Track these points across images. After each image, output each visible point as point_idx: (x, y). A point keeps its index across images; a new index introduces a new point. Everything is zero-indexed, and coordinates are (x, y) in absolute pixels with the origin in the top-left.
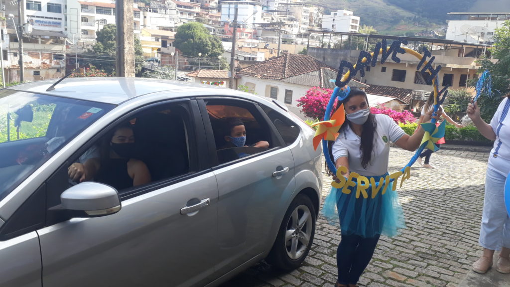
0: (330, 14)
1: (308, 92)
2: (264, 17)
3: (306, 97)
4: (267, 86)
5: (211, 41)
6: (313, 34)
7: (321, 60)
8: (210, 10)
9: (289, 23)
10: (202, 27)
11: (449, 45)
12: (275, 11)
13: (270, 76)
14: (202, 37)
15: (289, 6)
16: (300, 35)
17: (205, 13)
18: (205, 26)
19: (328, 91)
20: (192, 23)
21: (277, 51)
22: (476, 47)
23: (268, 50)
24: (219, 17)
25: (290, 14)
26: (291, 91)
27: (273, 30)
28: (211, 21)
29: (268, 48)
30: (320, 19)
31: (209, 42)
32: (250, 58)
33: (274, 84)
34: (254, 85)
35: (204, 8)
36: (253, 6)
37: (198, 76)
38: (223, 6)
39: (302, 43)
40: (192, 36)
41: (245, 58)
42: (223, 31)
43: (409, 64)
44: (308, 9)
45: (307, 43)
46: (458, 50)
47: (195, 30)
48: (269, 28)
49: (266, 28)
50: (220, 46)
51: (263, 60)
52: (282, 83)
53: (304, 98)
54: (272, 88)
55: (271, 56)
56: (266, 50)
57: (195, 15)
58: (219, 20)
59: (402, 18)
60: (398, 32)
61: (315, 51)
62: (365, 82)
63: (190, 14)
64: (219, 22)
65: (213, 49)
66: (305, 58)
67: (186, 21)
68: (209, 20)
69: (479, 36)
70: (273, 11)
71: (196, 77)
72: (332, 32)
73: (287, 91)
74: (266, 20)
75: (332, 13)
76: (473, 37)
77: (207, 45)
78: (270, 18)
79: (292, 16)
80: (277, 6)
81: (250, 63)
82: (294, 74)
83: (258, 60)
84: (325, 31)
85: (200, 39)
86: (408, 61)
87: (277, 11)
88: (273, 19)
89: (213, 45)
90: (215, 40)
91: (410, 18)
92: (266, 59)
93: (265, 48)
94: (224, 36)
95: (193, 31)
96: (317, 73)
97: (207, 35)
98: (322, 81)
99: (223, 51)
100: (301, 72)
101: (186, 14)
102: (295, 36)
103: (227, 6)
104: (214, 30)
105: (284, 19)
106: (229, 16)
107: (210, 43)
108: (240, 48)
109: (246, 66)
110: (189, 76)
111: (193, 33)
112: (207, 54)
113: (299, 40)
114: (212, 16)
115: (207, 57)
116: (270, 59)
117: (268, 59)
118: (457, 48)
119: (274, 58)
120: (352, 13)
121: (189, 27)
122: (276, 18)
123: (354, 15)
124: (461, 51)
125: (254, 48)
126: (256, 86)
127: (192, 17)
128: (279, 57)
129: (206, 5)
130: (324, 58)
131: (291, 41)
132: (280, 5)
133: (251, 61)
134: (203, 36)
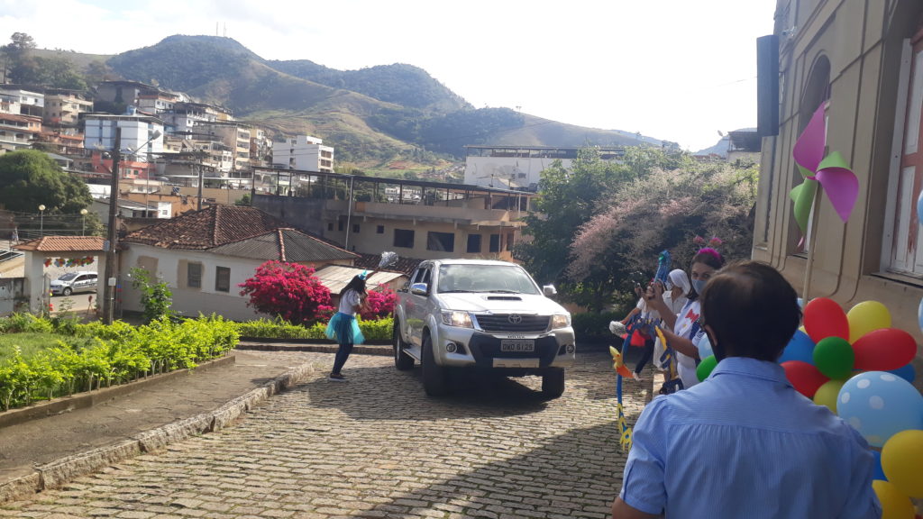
0: (285, 142)
1: (259, 270)
2: (169, 143)
3: (255, 278)
4: (181, 262)
5: (65, 184)
6: (258, 172)
7: (277, 215)
8: (62, 129)
9: (215, 153)
10: (46, 159)
11: (470, 192)
12: (189, 133)
13: (186, 245)
14: (47, 177)
15: (213, 126)
16: (234, 174)
17: (52, 133)
18: (52, 156)
19: (293, 266)
20: (25, 151)
21: (196, 200)
22: (507, 195)
23: (179, 199)
24: (80, 141)
25: (217, 138)
26: (228, 270)
27: (188, 165)
28: (64, 149)
29: (178, 194)
30: (269, 148)
31: (61, 184)
32: (144, 212)
33: (193, 257)
34: (155, 261)
35: (49, 126)
36: (146, 125)
37: (39, 248)
38: (88, 122)
39: (241, 187)
40: (27, 175)
41: (135, 212)
42: (90, 165)
43: (417, 221)
44: (247, 131)
45: (249, 187)
46: (483, 200)
47: (32, 164)
48: (178, 161)
49: (173, 161)
50: (85, 192)
51: (169, 216)
52: (208, 256)
53: (252, 280)
54: (191, 266)
55: (186, 209)
56: (174, 198)
57: (31, 137)
58: (81, 145)
59: (397, 150)
60: (392, 172)
61: (267, 200)
62: (353, 250)
63: (21, 135)
64: (81, 150)
65: (69, 197)
66: (249, 213)
67: (13, 148)
68: (60, 147)
69: (510, 180)
70: (185, 134)
71: (35, 252)
72: (291, 170)
73: (219, 269)
74: (172, 148)
75: (289, 141)
76: (502, 180)
77: (57, 190)
78: (180, 144)
79: (221, 143)
80: (191, 125)
81: (146, 222)
82: (232, 239)
83: (160, 216)
84: (280, 169)
85: (42, 179)
86: (416, 217)
87: (192, 134)
88: (184, 146)
89: (70, 191)
90: (74, 181)
91: (408, 151)
92: (176, 214)
93: (173, 194)
94: (91, 175)
95: (26, 165)
96: (272, 238)
97: (56, 172)
98: (283, 250)
99: (89, 200)
100: (244, 236)
101: (12, 135)
102: (226, 175)
103: (97, 122)
104: (71, 164)
105: (206, 147)
106: (100, 140)
107: (62, 187)
108: (126, 195)
109: (137, 227)
110: (20, 250)
111: (26, 169)
112: (56, 208)
113: (235, 182)
114: (66, 140)
115: (57, 212)
116: (184, 214)
117: (179, 214)
118: (481, 196)
119: (192, 211)
120: (320, 141)
121: (18, 159)
122: (191, 144)
123: (324, 144)
124: (487, 201)
125: (152, 194)
126: (159, 262)
127: (24, 142)
128: (200, 210)
129: (54, 119)
130: (283, 213)
131: (221, 183)
132: (197, 124)
133: (147, 219)
134: (48, 174)
